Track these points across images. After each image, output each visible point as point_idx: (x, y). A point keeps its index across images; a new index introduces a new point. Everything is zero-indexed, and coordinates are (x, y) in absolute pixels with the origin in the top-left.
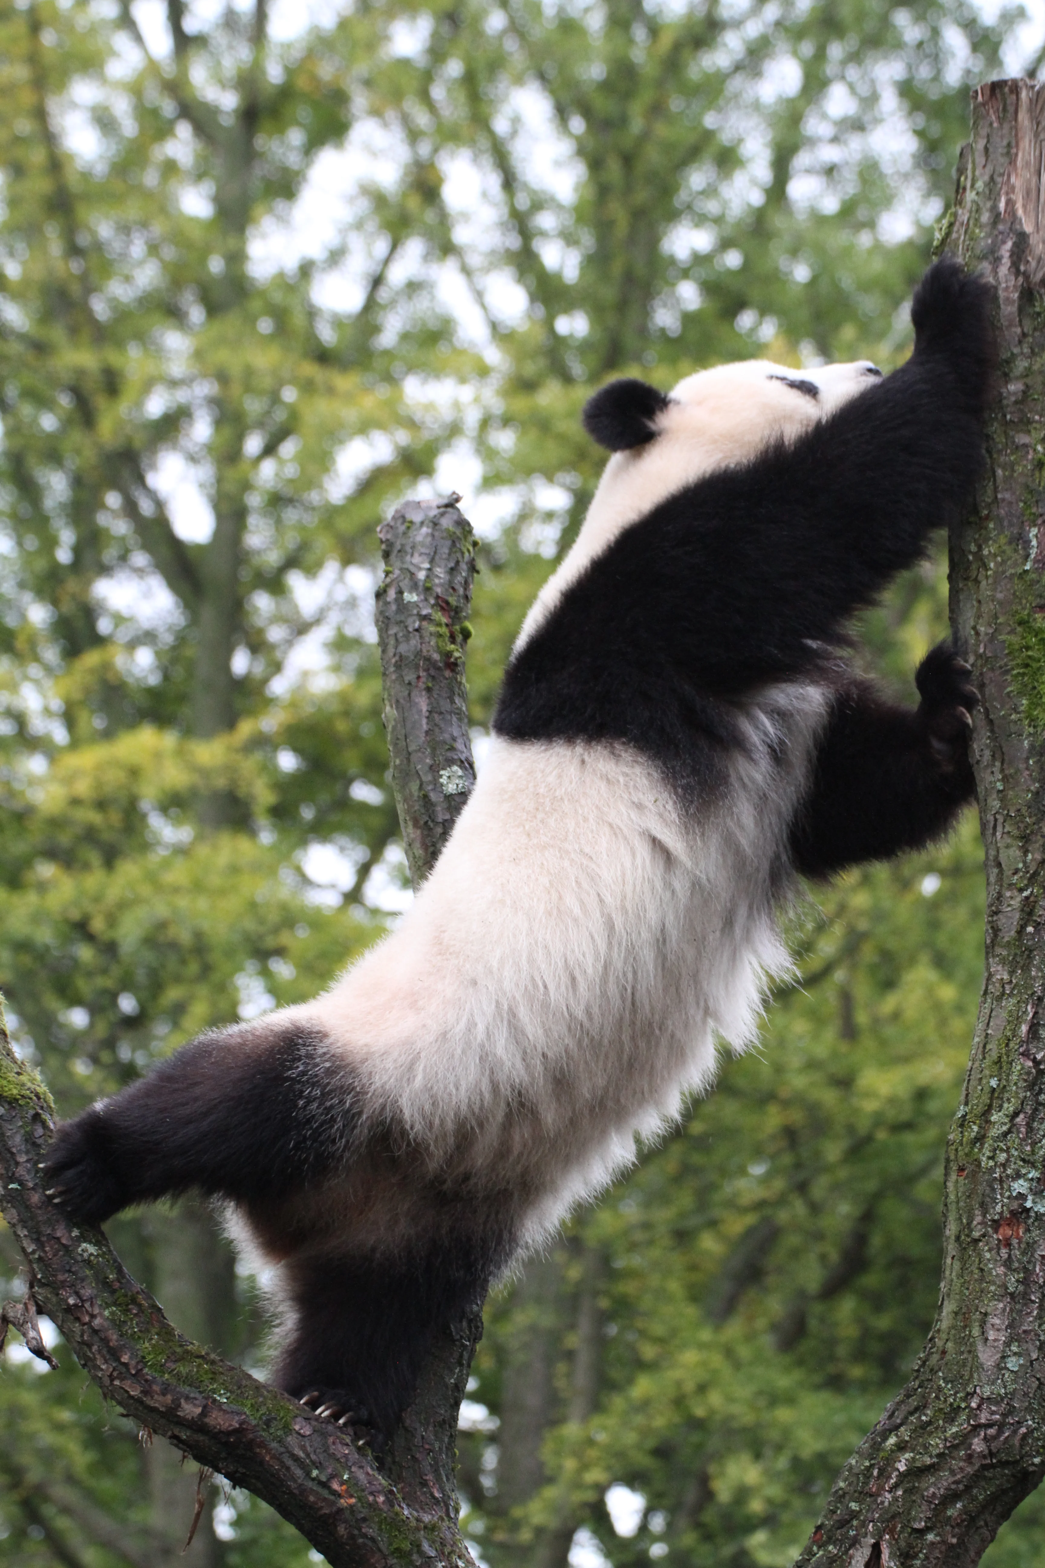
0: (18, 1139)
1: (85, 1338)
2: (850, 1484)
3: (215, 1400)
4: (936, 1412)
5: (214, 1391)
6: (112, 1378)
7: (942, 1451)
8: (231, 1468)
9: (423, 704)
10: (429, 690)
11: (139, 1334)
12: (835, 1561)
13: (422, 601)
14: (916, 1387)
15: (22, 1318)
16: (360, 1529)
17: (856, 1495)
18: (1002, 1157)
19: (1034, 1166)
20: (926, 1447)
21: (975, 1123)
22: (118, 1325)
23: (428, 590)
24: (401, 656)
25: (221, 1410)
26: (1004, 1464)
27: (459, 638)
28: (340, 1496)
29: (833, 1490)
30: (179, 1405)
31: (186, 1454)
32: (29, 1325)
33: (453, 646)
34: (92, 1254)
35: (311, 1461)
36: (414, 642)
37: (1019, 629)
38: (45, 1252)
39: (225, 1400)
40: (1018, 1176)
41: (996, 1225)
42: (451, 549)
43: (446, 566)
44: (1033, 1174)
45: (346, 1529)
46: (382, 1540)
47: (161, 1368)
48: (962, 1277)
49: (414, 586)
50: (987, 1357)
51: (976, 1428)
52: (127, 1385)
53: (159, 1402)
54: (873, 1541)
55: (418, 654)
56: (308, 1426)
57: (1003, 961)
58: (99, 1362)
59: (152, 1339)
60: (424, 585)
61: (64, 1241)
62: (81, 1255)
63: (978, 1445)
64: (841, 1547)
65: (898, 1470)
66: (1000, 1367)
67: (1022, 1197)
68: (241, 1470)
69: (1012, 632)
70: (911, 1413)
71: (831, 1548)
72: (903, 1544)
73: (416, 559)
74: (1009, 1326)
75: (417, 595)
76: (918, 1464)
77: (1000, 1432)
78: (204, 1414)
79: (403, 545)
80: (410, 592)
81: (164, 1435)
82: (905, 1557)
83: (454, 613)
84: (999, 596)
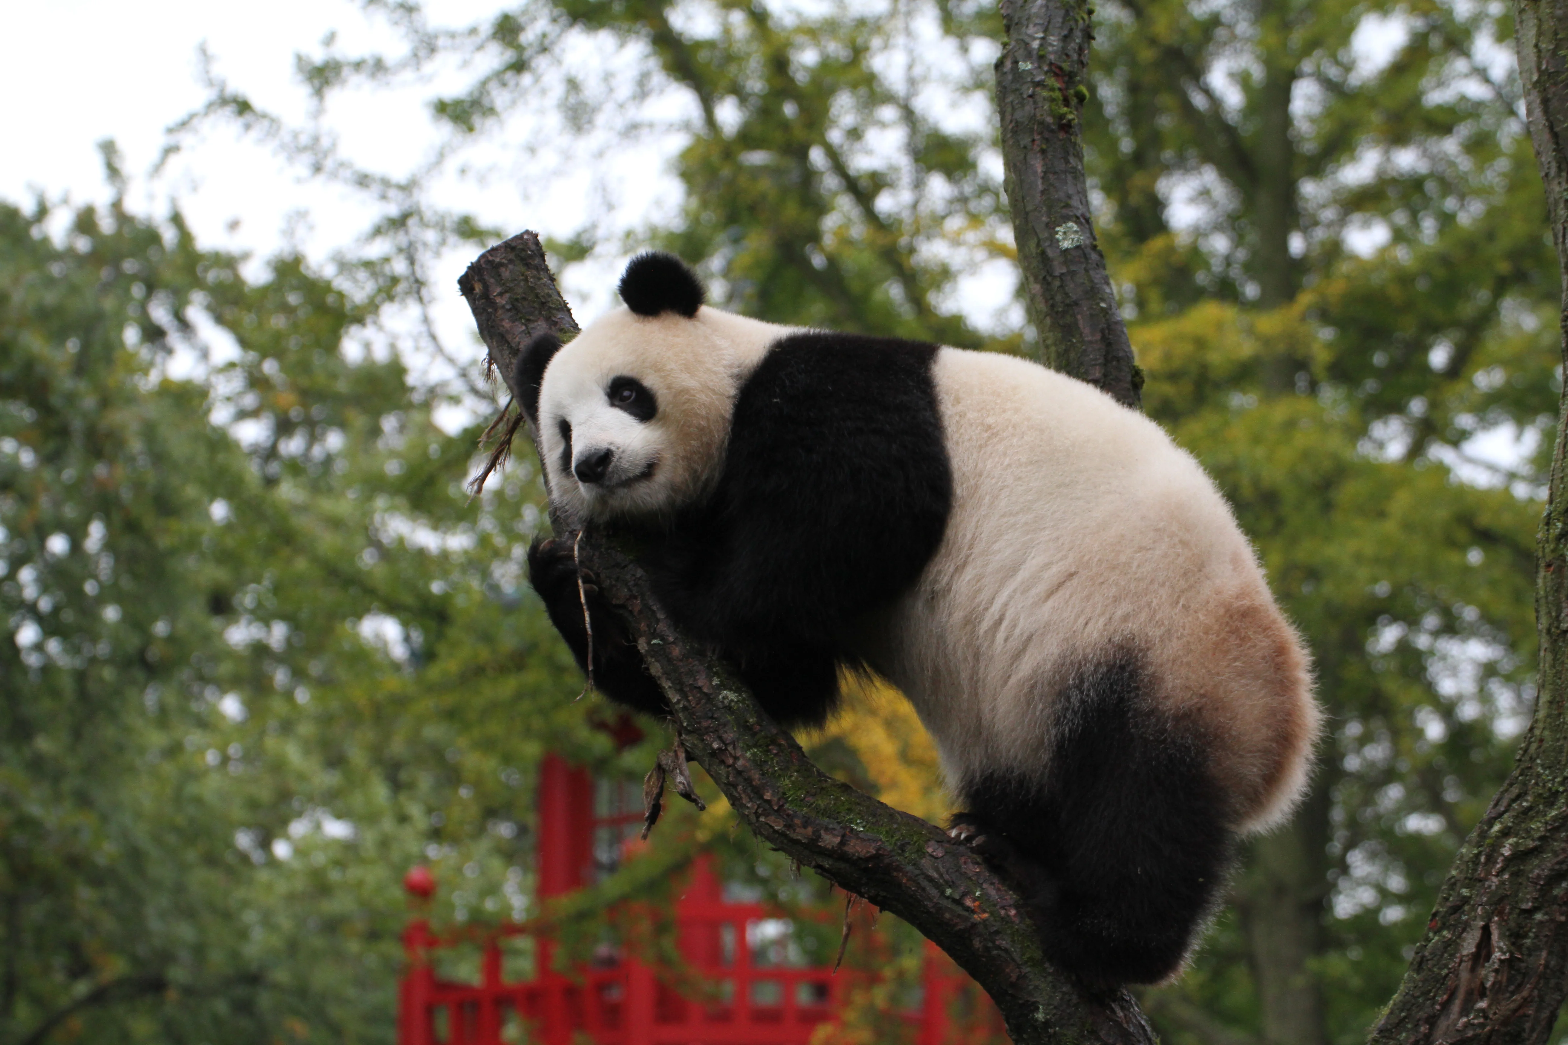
1: (731, 779)
2: (1461, 872)
3: (852, 829)
4: (1535, 797)
5: (851, 821)
6: (757, 815)
7: (1543, 834)
8: (873, 892)
9: (1038, 166)
10: (1043, 152)
11: (780, 772)
12: (1450, 945)
13: (1036, 68)
14: (1517, 775)
15: (672, 764)
16: (993, 942)
17: (1467, 881)
20: (1528, 831)
21: (1558, 520)
22: (759, 764)
23: (1041, 58)
24: (1017, 122)
25: (858, 838)
27: (1074, 101)
28: (973, 912)
29: (1446, 879)
30: (819, 837)
31: (833, 882)
32: (678, 771)
33: (1065, 109)
34: (732, 701)
35: (945, 881)
36: (1029, 107)
38: (689, 701)
39: (862, 829)
42: (1064, 18)
43: (1059, 34)
45: (980, 942)
46: (1015, 951)
47: (801, 803)
48: (1554, 667)
49: (1029, 56)
52: (771, 821)
53: (802, 834)
54: (1482, 923)
55: (1033, 118)
56: (940, 849)
58: (745, 801)
59: (791, 776)
60: (1037, 53)
61: (705, 690)
62: (722, 702)
64: (1454, 931)
65: (1503, 855)
68: (883, 894)
70: (1514, 800)
71: (1445, 933)
72: (1512, 924)
73: (1031, 30)
75: (1031, 63)
76: (1522, 848)
78: (843, 843)
79: (1020, 18)
80: (1025, 61)
81: (809, 865)
82: (1515, 937)
83: (1068, 77)
84: (1559, 12)
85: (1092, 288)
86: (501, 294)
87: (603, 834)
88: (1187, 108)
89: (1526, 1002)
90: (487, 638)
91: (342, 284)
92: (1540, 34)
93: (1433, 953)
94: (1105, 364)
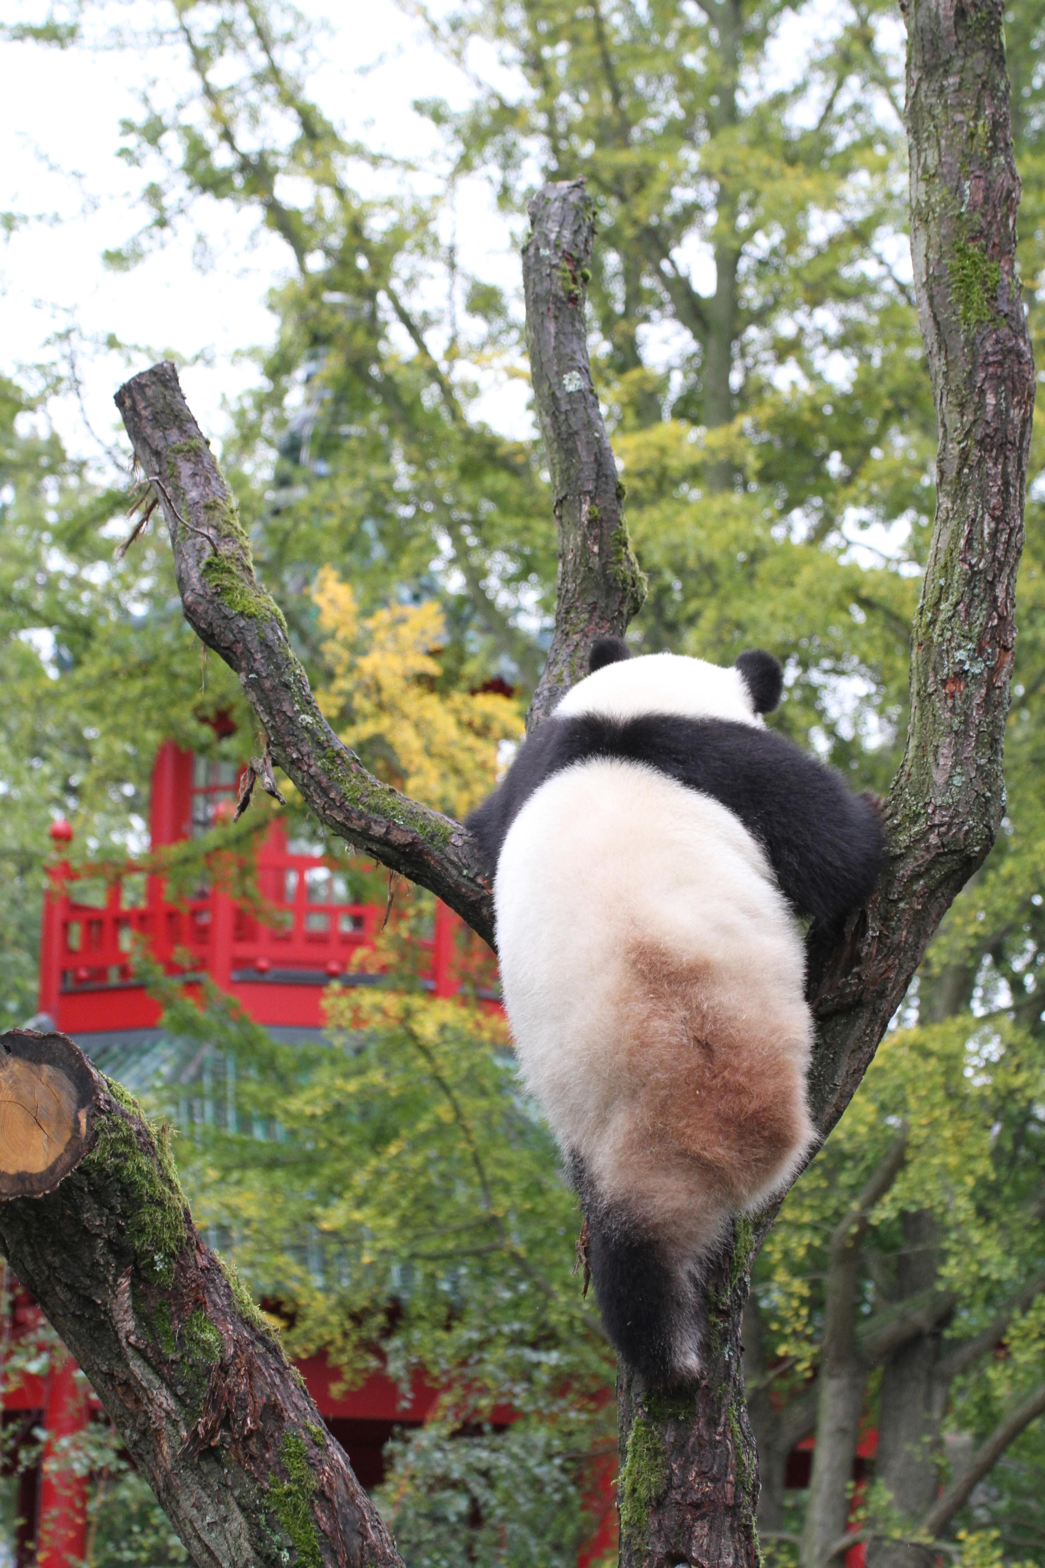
1: (305, 781)
3: (395, 823)
4: (904, 817)
5: (394, 816)
6: (324, 809)
7: (908, 844)
8: (409, 870)
9: (552, 327)
10: (556, 318)
11: (342, 778)
13: (553, 254)
15: (262, 768)
18: (948, 635)
19: (971, 639)
21: (929, 612)
22: (327, 772)
23: (557, 246)
24: (537, 294)
25: (399, 829)
26: (954, 852)
27: (580, 280)
28: (483, 887)
30: (371, 827)
31: (378, 861)
32: (265, 775)
33: (574, 286)
34: (309, 722)
35: (462, 863)
36: (546, 284)
37: (957, 255)
38: (276, 722)
39: (402, 823)
40: (959, 647)
41: (944, 683)
42: (575, 217)
43: (571, 229)
44: (971, 646)
47: (358, 801)
48: (922, 721)
49: (547, 244)
50: (939, 777)
51: (932, 827)
52: (334, 814)
53: (357, 825)
55: (549, 292)
56: (460, 838)
57: (947, 495)
58: (315, 798)
59: (350, 781)
60: (555, 243)
61: (289, 714)
62: (301, 723)
63: (933, 839)
66: (948, 784)
67: (962, 662)
68: (415, 871)
69: (953, 257)
72: (883, 910)
73: (550, 225)
74: (955, 754)
75: (550, 250)
76: (891, 854)
77: (949, 829)
78: (387, 833)
79: (541, 216)
80: (545, 249)
81: (363, 848)
82: (884, 920)
83: (576, 262)
84: (943, 231)
85: (590, 422)
86: (145, 408)
87: (200, 802)
88: (659, 272)
89: (890, 968)
90: (121, 651)
91: (19, 380)
92: (929, 247)
94: (596, 480)
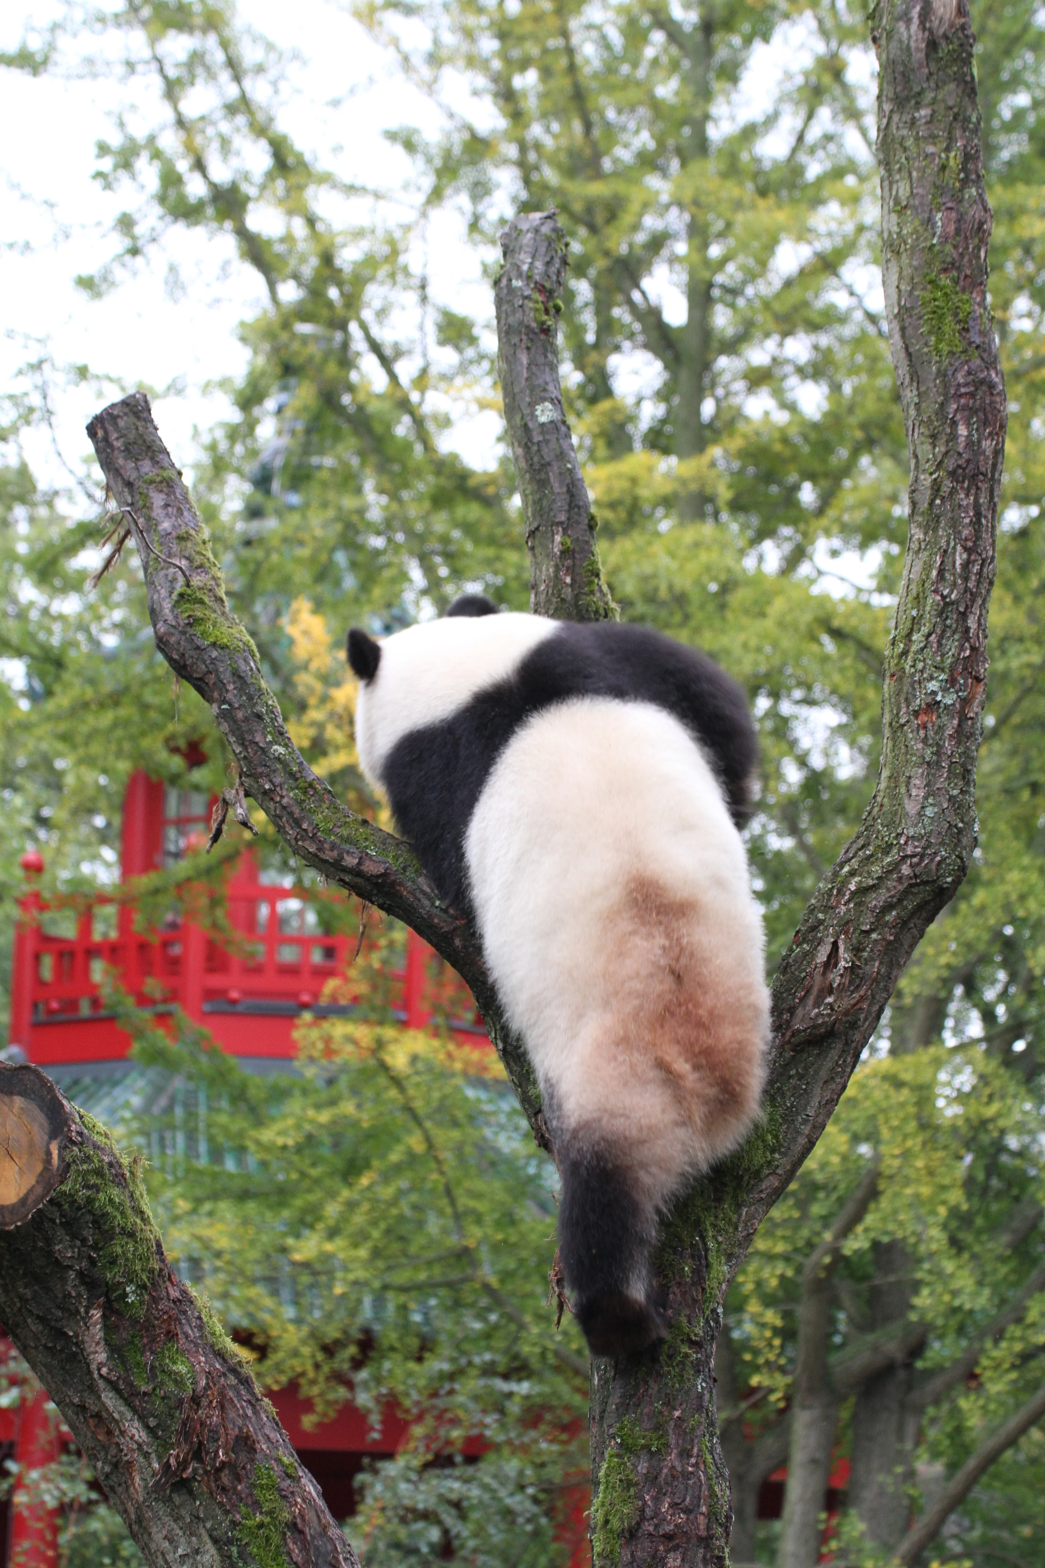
0: (228, 674)
1: (278, 812)
2: (818, 901)
3: (367, 854)
4: (876, 848)
5: (366, 847)
6: (297, 840)
7: (880, 874)
8: (382, 901)
9: (524, 359)
10: (528, 348)
11: (315, 809)
12: (808, 955)
13: (525, 285)
14: (863, 830)
15: (234, 800)
16: (470, 942)
17: (822, 908)
18: (920, 665)
19: (943, 670)
20: (869, 873)
21: (901, 642)
22: (300, 803)
23: (529, 278)
24: (510, 325)
25: (372, 860)
26: (926, 883)
27: (552, 311)
28: (456, 919)
29: (808, 906)
30: (343, 858)
31: (351, 892)
32: (238, 805)
33: (547, 317)
34: (281, 753)
36: (519, 315)
37: (929, 287)
38: (248, 752)
39: (374, 854)
40: (932, 678)
41: (916, 714)
42: (547, 248)
43: (544, 260)
44: (943, 677)
47: (330, 832)
48: (894, 752)
49: (520, 275)
50: (911, 808)
51: (904, 858)
52: (307, 844)
53: (329, 855)
54: (833, 939)
55: (521, 323)
57: (919, 526)
58: (288, 829)
59: (323, 812)
60: (527, 275)
61: (261, 744)
62: (274, 754)
63: (906, 870)
64: (812, 945)
65: (850, 889)
66: (920, 814)
67: (934, 693)
68: (389, 902)
69: (924, 289)
70: (860, 849)
71: (805, 945)
72: (854, 941)
73: (522, 256)
74: (927, 785)
75: (522, 282)
76: (864, 885)
77: (921, 860)
78: (359, 864)
79: (514, 246)
80: (517, 280)
81: (335, 879)
82: (857, 950)
83: (549, 294)
84: (915, 263)
85: (562, 453)
86: (117, 439)
87: (172, 833)
88: (630, 303)
89: (862, 999)
90: (92, 681)
92: (900, 278)
93: (795, 961)
94: (569, 511)
